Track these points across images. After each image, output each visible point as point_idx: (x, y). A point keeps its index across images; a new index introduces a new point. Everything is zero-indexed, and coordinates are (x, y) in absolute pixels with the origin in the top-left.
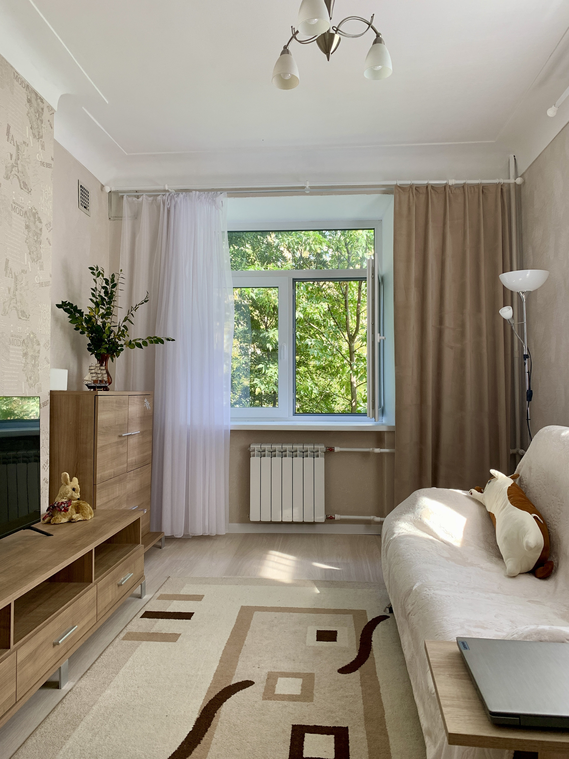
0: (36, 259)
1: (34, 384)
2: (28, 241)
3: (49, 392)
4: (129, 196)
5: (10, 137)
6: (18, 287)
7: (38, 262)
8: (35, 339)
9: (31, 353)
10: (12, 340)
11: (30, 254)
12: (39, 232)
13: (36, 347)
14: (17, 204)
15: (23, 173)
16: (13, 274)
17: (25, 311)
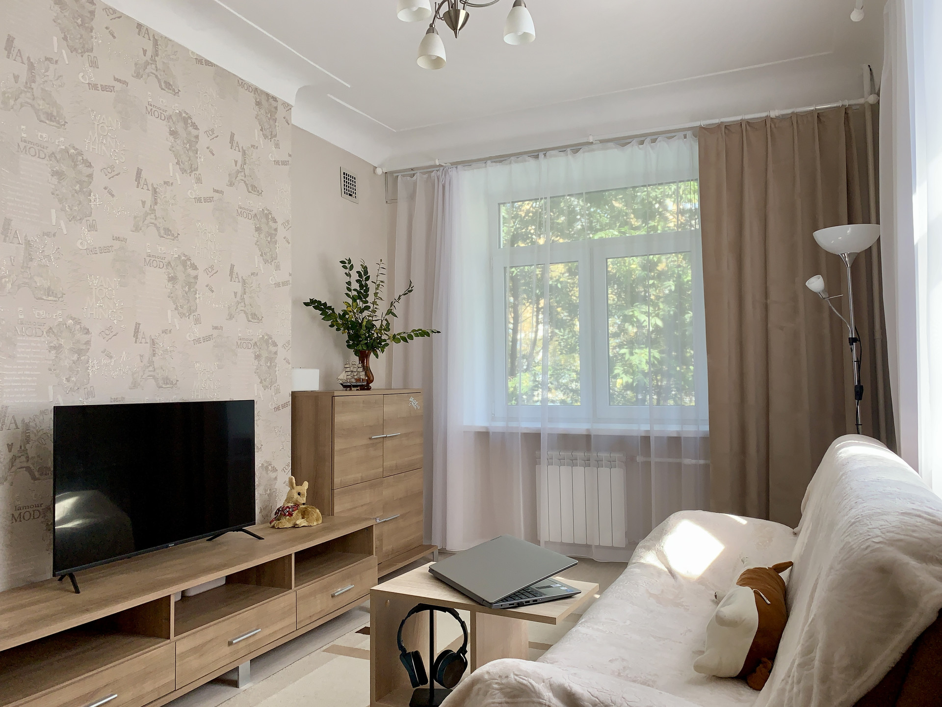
0: (270, 258)
1: (269, 386)
2: (258, 243)
3: (291, 393)
4: (403, 176)
5: (235, 145)
6: (247, 290)
7: (273, 263)
8: (270, 341)
9: (265, 354)
10: (241, 343)
11: (261, 255)
12: (273, 232)
13: (271, 348)
14: (244, 208)
15: (251, 177)
16: (240, 278)
17: (257, 313)
